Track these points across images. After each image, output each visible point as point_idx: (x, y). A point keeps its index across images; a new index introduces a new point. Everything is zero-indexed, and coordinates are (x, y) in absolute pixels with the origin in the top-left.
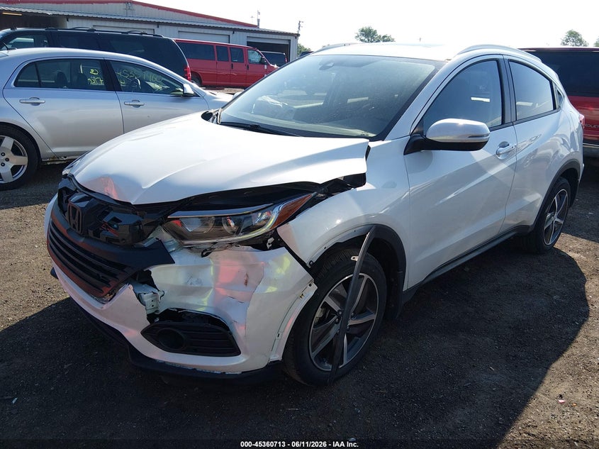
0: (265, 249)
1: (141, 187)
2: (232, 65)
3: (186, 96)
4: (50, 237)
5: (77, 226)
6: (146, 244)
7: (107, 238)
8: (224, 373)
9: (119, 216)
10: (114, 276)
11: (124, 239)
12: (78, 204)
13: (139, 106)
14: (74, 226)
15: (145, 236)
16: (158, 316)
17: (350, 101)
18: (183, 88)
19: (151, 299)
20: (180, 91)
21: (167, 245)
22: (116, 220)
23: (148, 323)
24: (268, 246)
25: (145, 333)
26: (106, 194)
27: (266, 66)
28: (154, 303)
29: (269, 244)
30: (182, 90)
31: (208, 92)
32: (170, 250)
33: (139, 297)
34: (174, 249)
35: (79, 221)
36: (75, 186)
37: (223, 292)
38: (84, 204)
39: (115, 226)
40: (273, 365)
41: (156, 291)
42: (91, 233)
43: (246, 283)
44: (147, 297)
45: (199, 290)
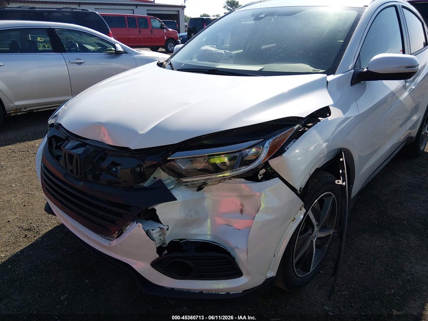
0: (258, 181)
1: (137, 133)
2: (140, 30)
3: (118, 53)
4: (45, 180)
5: (75, 171)
6: (146, 184)
7: (107, 181)
8: (229, 293)
9: (117, 160)
10: (120, 215)
11: (124, 182)
12: (74, 151)
13: (81, 63)
14: (71, 171)
15: (147, 177)
16: (165, 248)
17: (263, 47)
18: (115, 47)
19: (158, 234)
20: (112, 50)
21: (166, 182)
22: (115, 164)
23: (158, 256)
24: (260, 177)
25: (155, 264)
26: (101, 141)
27: (165, 30)
28: (162, 238)
29: (260, 175)
30: (114, 49)
31: (134, 50)
32: (169, 188)
33: (148, 233)
34: (173, 187)
35: (77, 167)
36: (66, 134)
37: (220, 221)
38: (80, 151)
39: (114, 169)
40: (269, 282)
41: (161, 226)
42: (90, 177)
43: (242, 211)
44: (155, 233)
45: (198, 221)
